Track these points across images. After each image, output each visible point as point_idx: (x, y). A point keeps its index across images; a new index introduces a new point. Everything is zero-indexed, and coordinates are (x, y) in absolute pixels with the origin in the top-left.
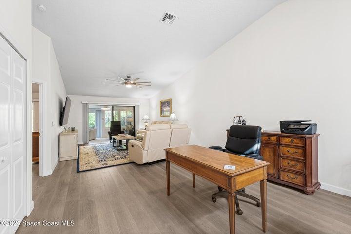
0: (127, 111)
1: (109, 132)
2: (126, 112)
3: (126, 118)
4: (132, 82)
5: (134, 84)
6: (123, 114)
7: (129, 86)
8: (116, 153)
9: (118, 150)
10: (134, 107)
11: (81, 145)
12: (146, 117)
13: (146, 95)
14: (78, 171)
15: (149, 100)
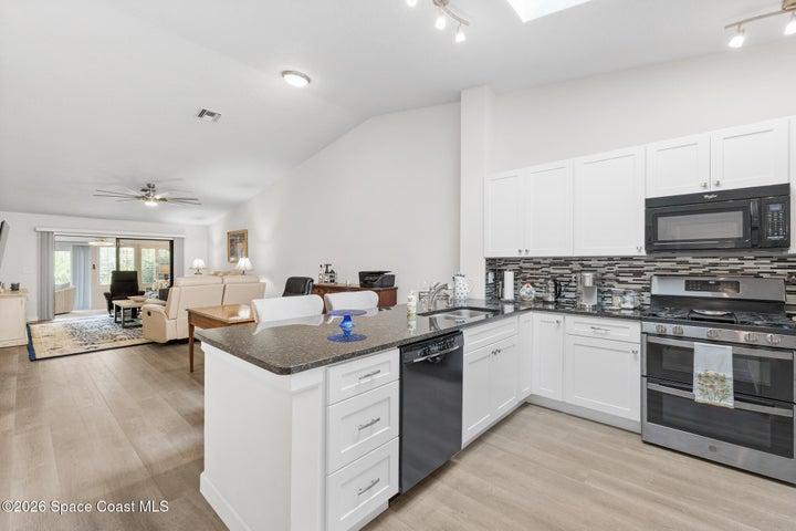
0: (157, 248)
1: (106, 295)
2: (157, 252)
3: (155, 264)
4: (158, 197)
5: (164, 200)
6: (149, 255)
7: (151, 204)
8: (119, 332)
9: (124, 327)
10: (172, 242)
11: (35, 323)
12: (199, 263)
13: (199, 218)
14: (33, 359)
15: (207, 227)
